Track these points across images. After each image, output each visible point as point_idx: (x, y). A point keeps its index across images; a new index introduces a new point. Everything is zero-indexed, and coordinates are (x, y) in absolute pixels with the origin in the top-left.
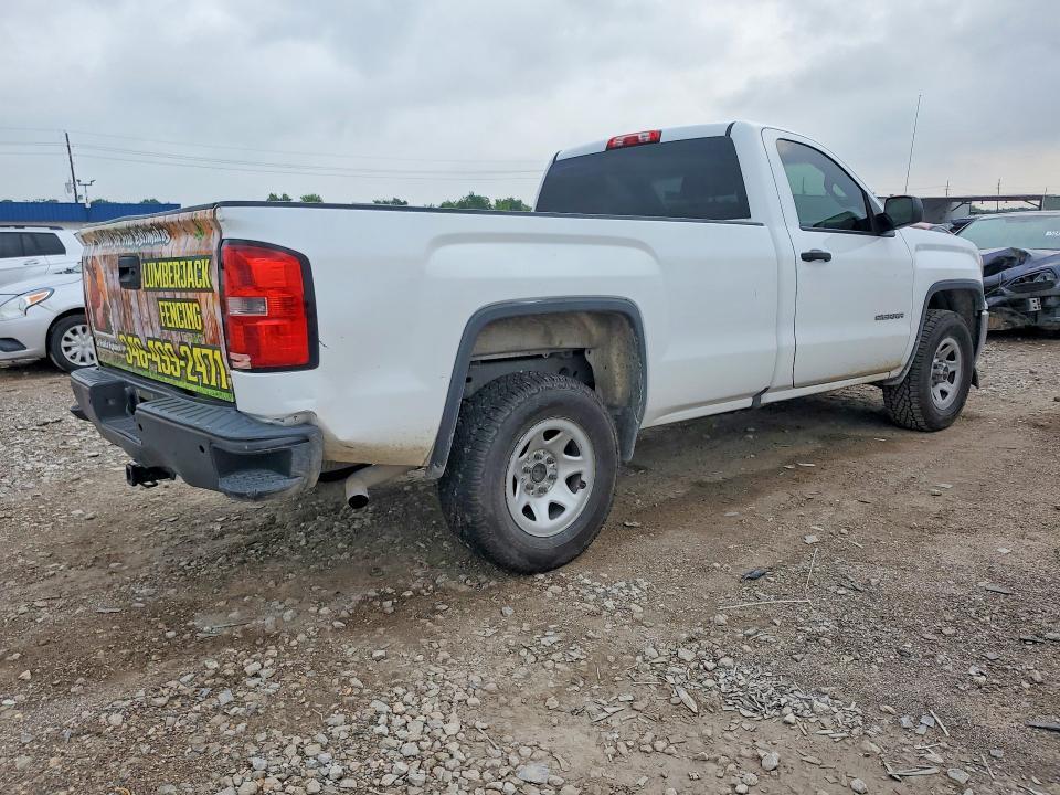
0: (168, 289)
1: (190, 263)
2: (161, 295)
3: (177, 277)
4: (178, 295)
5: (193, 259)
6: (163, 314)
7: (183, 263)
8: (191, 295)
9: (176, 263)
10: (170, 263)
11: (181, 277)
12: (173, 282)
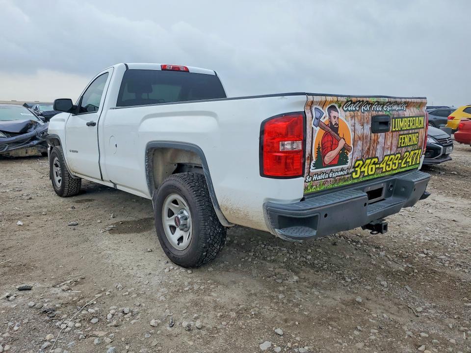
0: (407, 130)
1: (417, 118)
2: (402, 133)
3: (411, 124)
4: (410, 132)
5: (418, 117)
6: (400, 141)
7: (414, 118)
8: (416, 131)
9: (412, 119)
10: (409, 119)
11: (413, 124)
12: (409, 126)
